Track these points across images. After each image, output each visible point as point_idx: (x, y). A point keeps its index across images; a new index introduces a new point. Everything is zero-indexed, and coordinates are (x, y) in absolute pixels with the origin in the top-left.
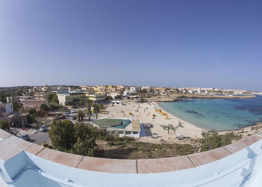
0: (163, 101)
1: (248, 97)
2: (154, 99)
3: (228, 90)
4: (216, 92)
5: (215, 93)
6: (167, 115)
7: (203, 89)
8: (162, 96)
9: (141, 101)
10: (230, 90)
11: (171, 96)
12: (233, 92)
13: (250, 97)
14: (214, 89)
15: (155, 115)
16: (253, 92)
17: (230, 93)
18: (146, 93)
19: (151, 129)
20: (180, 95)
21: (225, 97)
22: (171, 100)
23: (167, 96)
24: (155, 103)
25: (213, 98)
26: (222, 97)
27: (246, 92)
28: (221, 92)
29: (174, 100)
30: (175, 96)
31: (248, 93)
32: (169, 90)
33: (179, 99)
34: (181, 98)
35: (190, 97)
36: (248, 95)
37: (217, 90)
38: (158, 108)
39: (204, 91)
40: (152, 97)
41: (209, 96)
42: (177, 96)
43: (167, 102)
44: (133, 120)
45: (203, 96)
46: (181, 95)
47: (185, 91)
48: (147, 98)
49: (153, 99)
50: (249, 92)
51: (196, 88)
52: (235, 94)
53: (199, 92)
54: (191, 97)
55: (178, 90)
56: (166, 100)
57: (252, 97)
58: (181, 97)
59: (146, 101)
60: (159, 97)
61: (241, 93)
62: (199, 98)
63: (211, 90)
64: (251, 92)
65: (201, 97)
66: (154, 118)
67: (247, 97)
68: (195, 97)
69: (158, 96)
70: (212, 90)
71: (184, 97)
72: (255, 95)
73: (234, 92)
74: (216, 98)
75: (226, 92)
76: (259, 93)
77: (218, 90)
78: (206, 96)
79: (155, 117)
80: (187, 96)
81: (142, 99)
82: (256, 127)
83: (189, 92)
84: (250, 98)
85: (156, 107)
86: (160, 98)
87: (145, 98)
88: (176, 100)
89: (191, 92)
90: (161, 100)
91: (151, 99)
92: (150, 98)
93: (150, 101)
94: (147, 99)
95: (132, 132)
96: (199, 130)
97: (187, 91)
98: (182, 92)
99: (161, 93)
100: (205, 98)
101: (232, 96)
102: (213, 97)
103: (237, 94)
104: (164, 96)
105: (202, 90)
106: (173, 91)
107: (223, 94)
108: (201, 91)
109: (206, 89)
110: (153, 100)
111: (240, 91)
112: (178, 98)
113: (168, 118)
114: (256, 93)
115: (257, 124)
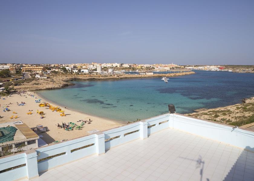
0: (45, 88)
1: (181, 74)
2: (28, 86)
3: (145, 66)
4: (126, 68)
5: (124, 71)
6: (60, 110)
7: (104, 65)
8: (41, 81)
9: (6, 93)
10: (148, 66)
11: (55, 78)
12: (154, 68)
13: (184, 74)
14: (122, 65)
15: (43, 112)
16: (189, 66)
17: (149, 69)
18: (10, 76)
19: (48, 133)
20: (69, 77)
21: (140, 76)
22: (56, 86)
23: (49, 79)
24: (32, 93)
25: (121, 79)
26: (135, 77)
27: (176, 67)
28: (134, 69)
29: (61, 85)
30: (61, 78)
31: (179, 68)
32: (49, 69)
33: (69, 84)
34: (71, 82)
35: (85, 80)
36: (180, 72)
37: (126, 66)
38: (43, 101)
39: (105, 69)
40: (25, 83)
41: (116, 76)
42: (65, 78)
43: (51, 89)
44: (16, 125)
45: (106, 76)
46: (71, 77)
47: (77, 71)
48: (16, 85)
49: (26, 86)
50: (182, 67)
51: (92, 63)
52: (158, 71)
53: (99, 71)
54: (88, 79)
55: (64, 69)
56: (50, 87)
57: (188, 73)
58: (72, 80)
59: (15, 92)
60: (37, 82)
61: (167, 69)
62: (99, 80)
63: (116, 66)
64: (185, 66)
65: (102, 78)
66: (43, 118)
67: (178, 74)
68: (94, 79)
69: (34, 82)
70: (118, 66)
71: (75, 79)
72: (193, 70)
73: (156, 68)
74: (126, 78)
75: (142, 69)
76: (200, 68)
77: (129, 66)
78: (111, 76)
79: (44, 116)
80: (80, 77)
81: (6, 89)
82: (194, 115)
83: (83, 71)
84: (182, 76)
85: (37, 100)
86: (38, 84)
87: (11, 87)
88: (65, 86)
89: (86, 71)
90: (40, 87)
91: (23, 86)
92: (20, 85)
93: (22, 90)
94: (15, 87)
95: (26, 143)
96: (113, 125)
97: (80, 70)
98: (72, 72)
99: (38, 76)
100: (109, 79)
101: (152, 74)
102: (122, 77)
103: (160, 70)
104: (44, 80)
105: (103, 67)
106: (57, 70)
107: (137, 71)
108: (102, 69)
109: (109, 65)
110: (27, 88)
111: (167, 65)
112: (67, 81)
113: (65, 114)
114: (196, 68)
115: (197, 110)
